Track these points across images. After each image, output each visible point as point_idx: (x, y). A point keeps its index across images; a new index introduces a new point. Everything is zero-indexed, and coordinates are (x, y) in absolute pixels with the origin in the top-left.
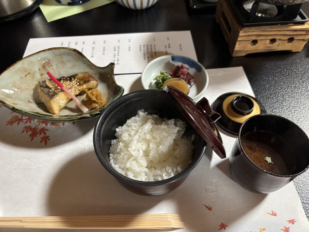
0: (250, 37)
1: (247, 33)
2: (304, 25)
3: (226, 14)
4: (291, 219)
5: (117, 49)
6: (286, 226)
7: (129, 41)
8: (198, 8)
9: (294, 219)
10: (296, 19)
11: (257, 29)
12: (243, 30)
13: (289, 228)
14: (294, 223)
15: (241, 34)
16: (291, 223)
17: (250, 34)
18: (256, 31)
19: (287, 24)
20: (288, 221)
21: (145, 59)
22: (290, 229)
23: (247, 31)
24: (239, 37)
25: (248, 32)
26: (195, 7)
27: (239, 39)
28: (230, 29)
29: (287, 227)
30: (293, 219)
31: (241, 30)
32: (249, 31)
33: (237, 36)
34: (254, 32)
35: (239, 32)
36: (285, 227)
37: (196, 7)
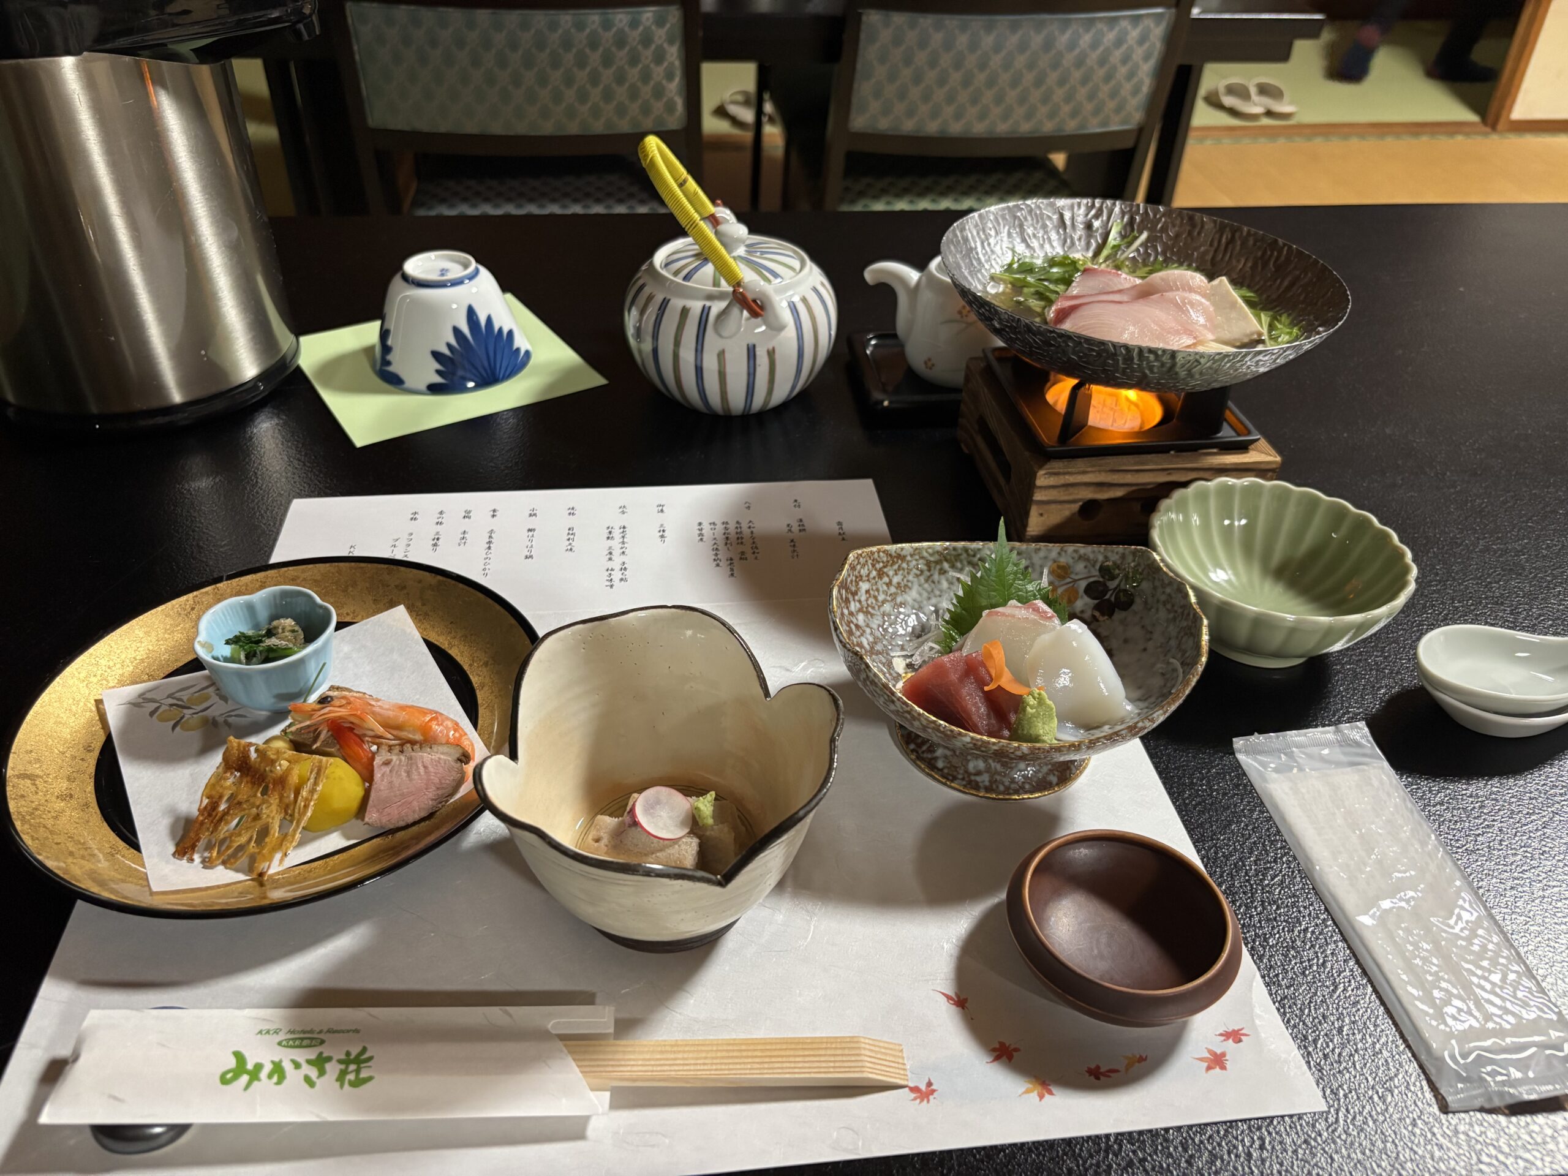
0: (1071, 490)
1: (1062, 477)
2: (1247, 452)
3: (993, 424)
4: (1230, 1030)
5: (617, 533)
6: (1215, 1050)
7: (660, 508)
8: (894, 405)
9: (1240, 1028)
10: (1219, 435)
11: (1093, 466)
12: (1047, 466)
13: (1223, 1054)
14: (1240, 1041)
15: (1042, 479)
16: (1231, 1041)
17: (1071, 479)
18: (1090, 469)
19: (1194, 449)
20: (1221, 1035)
21: (718, 565)
22: (1227, 1058)
23: (1061, 471)
24: (1035, 490)
25: (1065, 474)
26: (886, 403)
27: (1038, 496)
28: (1006, 468)
29: (1219, 1052)
30: (1236, 1029)
31: (1041, 467)
32: (1066, 470)
33: (1030, 487)
34: (1084, 473)
35: (1034, 476)
36: (1210, 1051)
37: (890, 402)
